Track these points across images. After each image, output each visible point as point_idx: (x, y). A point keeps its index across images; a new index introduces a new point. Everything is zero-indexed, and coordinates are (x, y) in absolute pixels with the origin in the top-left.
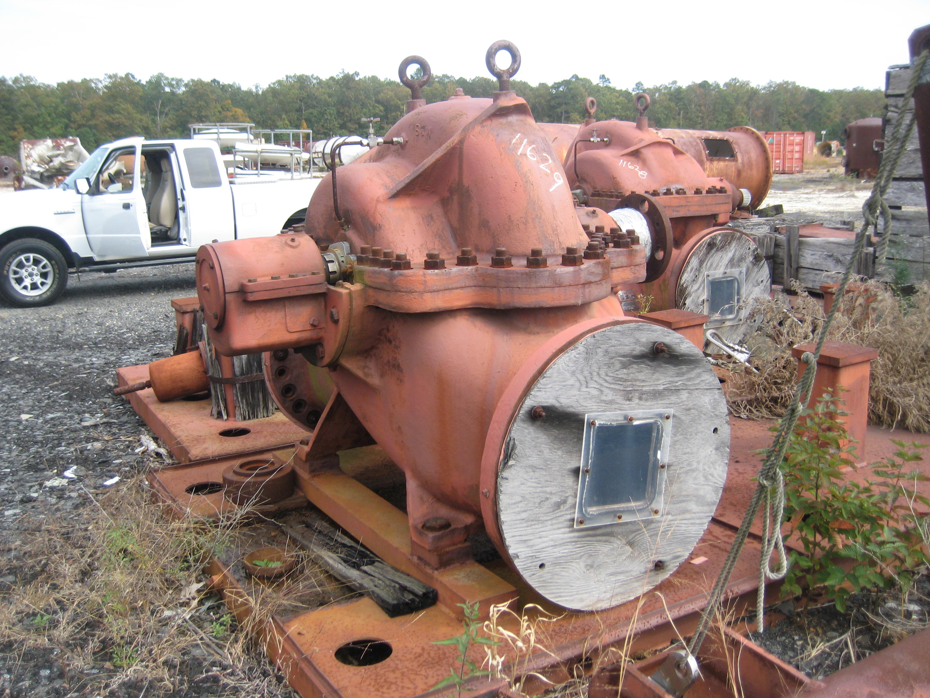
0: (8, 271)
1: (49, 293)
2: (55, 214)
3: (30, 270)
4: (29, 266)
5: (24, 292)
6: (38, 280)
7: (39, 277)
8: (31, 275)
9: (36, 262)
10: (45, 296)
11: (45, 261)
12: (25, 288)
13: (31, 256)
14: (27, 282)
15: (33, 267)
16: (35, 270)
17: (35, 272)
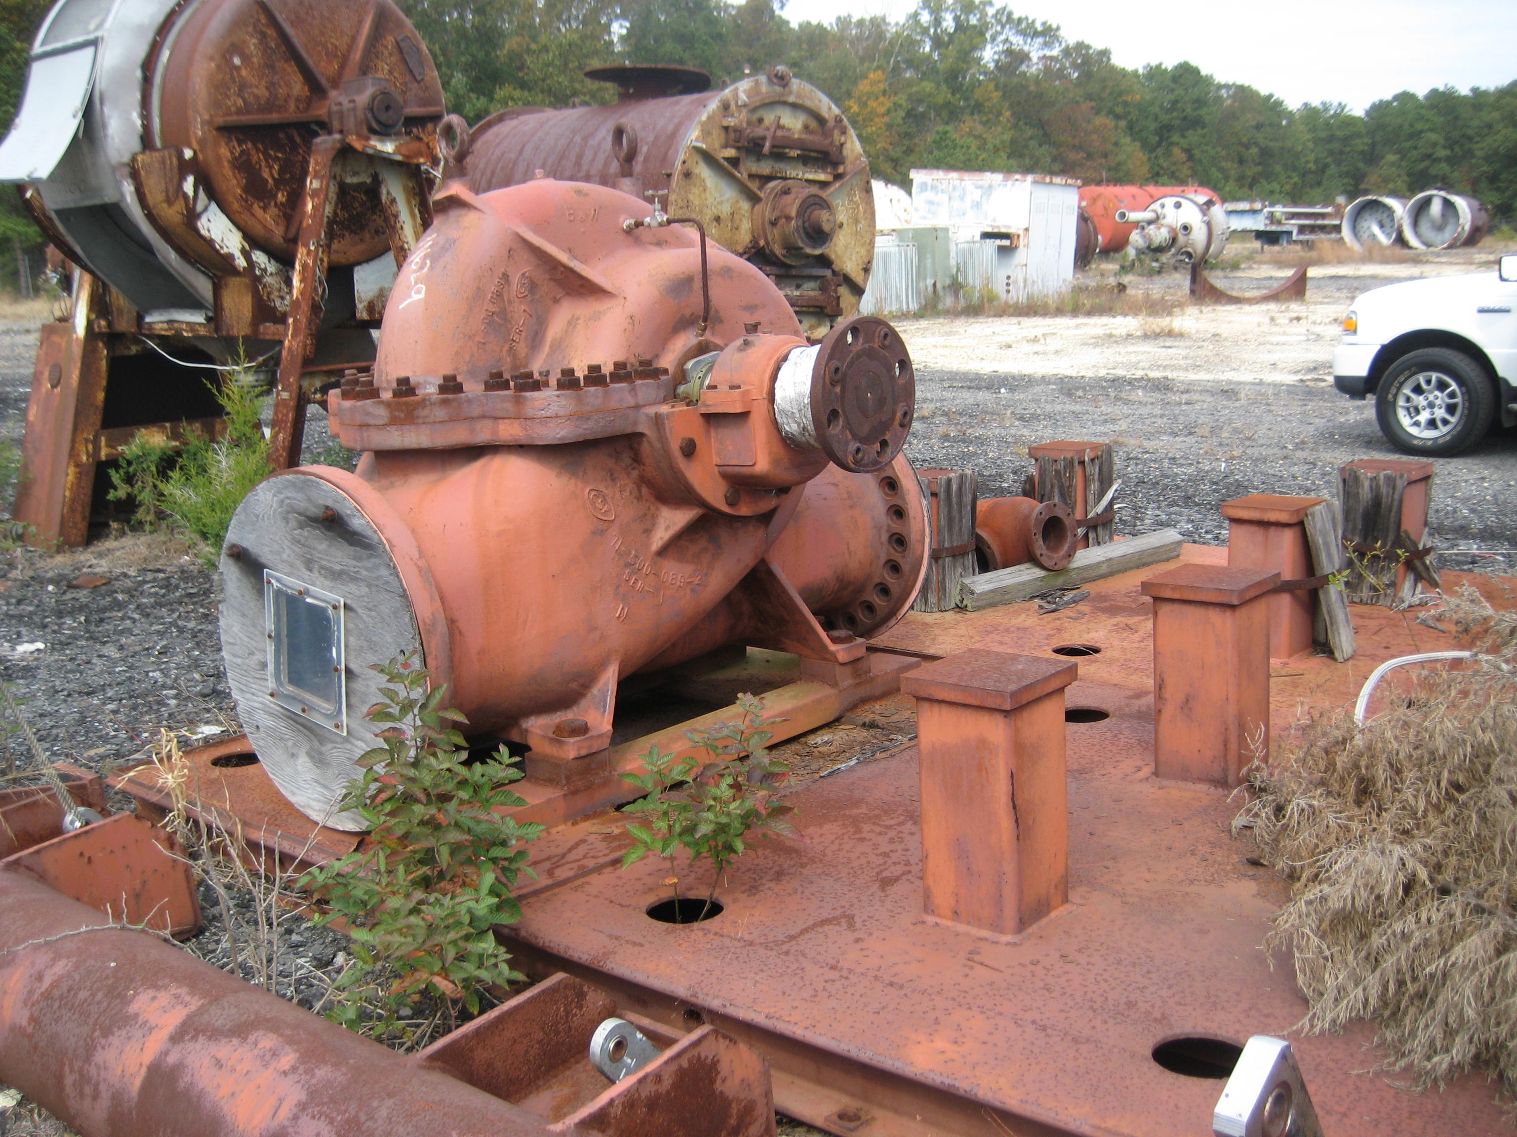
0: (1395, 396)
1: (1448, 438)
2: (1482, 311)
3: (1431, 398)
4: (1431, 392)
5: (1414, 431)
6: (1440, 413)
7: (1443, 410)
8: (1431, 405)
9: (1442, 386)
10: (1441, 441)
11: (1454, 386)
12: (1417, 424)
13: (1434, 376)
14: (1424, 416)
15: (1437, 393)
16: (1440, 398)
17: (1438, 402)
